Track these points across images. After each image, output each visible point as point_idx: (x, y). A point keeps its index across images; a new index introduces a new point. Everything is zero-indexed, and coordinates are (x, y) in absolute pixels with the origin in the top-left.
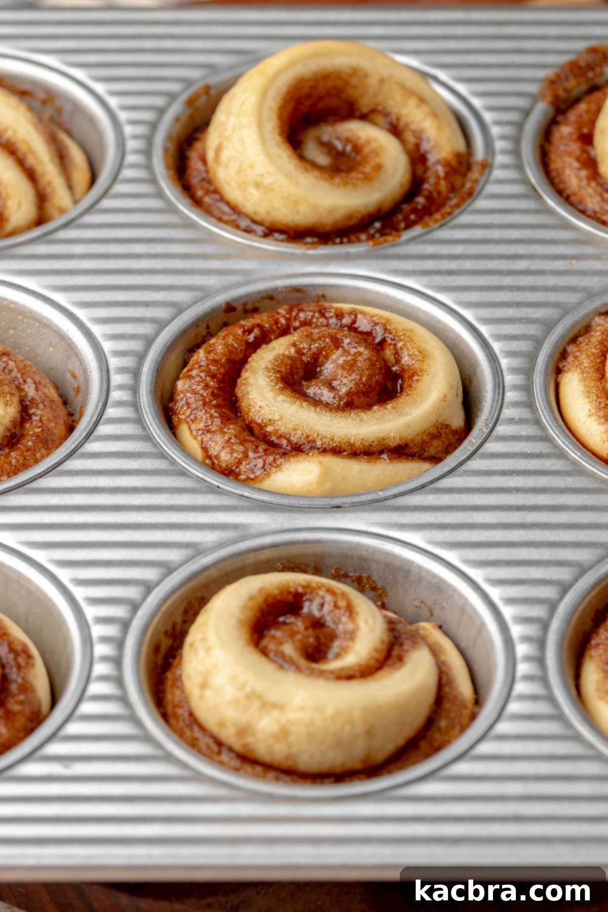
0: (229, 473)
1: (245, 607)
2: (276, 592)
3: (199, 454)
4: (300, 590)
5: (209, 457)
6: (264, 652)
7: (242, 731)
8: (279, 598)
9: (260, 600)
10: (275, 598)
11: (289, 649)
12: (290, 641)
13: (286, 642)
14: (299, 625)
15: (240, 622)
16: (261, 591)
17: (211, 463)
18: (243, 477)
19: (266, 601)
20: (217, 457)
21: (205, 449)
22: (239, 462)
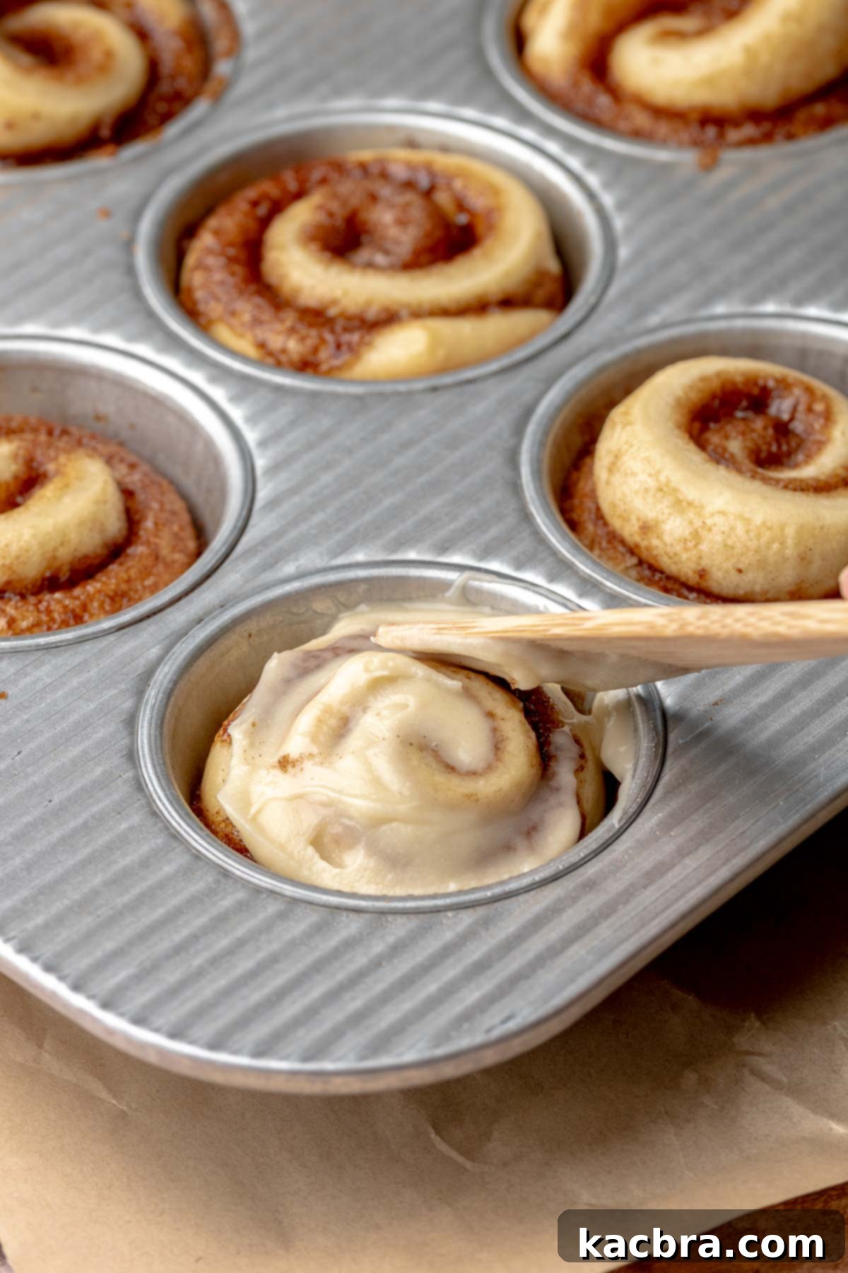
0: (306, 366)
1: (691, 387)
2: (739, 379)
3: (252, 351)
4: (771, 384)
5: (270, 354)
6: (701, 444)
7: (646, 528)
8: (741, 386)
9: (716, 384)
10: (734, 384)
11: (735, 446)
12: (740, 438)
13: (735, 438)
14: (759, 424)
15: (679, 403)
16: (718, 374)
17: (274, 359)
18: (324, 367)
19: (723, 386)
20: (284, 351)
21: (262, 346)
22: (315, 350)
